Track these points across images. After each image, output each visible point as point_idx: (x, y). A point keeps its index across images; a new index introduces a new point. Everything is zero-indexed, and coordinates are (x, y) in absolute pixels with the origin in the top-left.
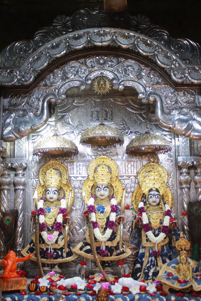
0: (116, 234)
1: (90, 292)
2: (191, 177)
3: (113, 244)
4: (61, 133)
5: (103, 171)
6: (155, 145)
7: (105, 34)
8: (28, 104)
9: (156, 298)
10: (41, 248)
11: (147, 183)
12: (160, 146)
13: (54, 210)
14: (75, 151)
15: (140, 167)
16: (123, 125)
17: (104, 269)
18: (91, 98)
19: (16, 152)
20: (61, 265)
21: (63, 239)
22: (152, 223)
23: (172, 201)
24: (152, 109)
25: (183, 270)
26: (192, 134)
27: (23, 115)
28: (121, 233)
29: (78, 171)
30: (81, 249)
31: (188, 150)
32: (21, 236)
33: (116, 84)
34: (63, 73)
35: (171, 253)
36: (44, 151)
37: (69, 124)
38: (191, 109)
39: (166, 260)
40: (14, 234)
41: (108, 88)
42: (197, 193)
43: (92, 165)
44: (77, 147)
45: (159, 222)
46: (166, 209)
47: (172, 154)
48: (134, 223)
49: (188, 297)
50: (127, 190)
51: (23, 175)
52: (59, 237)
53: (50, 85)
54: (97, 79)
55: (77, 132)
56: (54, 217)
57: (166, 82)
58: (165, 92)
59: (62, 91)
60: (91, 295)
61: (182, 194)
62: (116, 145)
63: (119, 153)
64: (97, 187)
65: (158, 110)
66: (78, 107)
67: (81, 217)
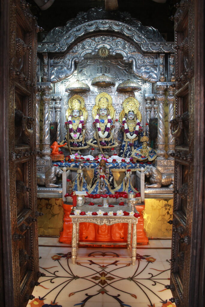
0: (110, 134)
1: (96, 162)
2: (152, 105)
3: (109, 140)
4: (80, 80)
5: (103, 100)
6: (132, 86)
7: (106, 23)
8: (64, 63)
9: (129, 164)
10: (70, 142)
11: (127, 107)
12: (135, 87)
13: (77, 122)
14: (89, 89)
16: (115, 75)
17: (104, 152)
18: (98, 60)
19: (55, 90)
20: (81, 151)
21: (82, 137)
22: (130, 129)
23: (141, 118)
25: (144, 152)
26: (152, 80)
27: (61, 69)
29: (90, 101)
30: (92, 142)
31: (151, 90)
32: (59, 136)
33: (111, 52)
34: (82, 45)
35: (139, 146)
36: (71, 89)
37: (85, 74)
38: (151, 66)
40: (56, 135)
41: (107, 54)
42: (155, 114)
43: (98, 98)
44: (89, 87)
45: (133, 128)
46: (137, 122)
47: (142, 92)
48: (120, 129)
49: (146, 164)
50: (117, 111)
51: (60, 103)
52: (80, 136)
53: (75, 52)
54: (101, 49)
55: (90, 79)
56: (77, 125)
57: (138, 51)
58: (138, 57)
59: (82, 55)
60: (97, 163)
61: (146, 115)
62: (111, 87)
63: (113, 92)
64: (101, 109)
65: (134, 66)
66: (90, 65)
67: (91, 126)
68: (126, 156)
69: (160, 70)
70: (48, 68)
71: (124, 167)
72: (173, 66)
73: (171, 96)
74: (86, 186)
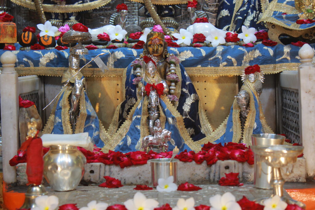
1: (133, 44)
20: (81, 18)
71: (233, 60)
74: (98, 129)
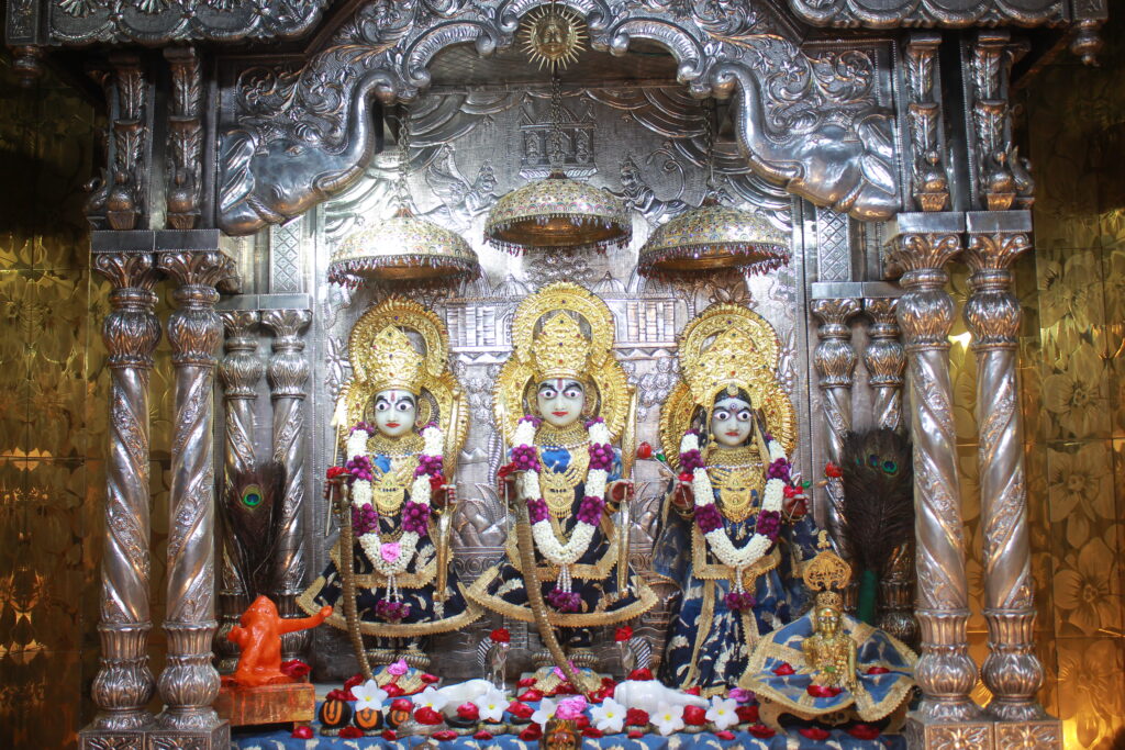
0: (606, 539)
1: (522, 728)
2: (855, 350)
3: (598, 572)
4: (423, 210)
5: (561, 332)
6: (735, 243)
8: (303, 106)
9: (737, 745)
10: (361, 589)
11: (709, 370)
12: (751, 247)
13: (402, 464)
14: (469, 265)
15: (685, 319)
16: (630, 177)
17: (566, 654)
18: (522, 88)
19: (273, 272)
20: (428, 642)
21: (431, 558)
22: (726, 502)
23: (791, 429)
24: (726, 122)
25: (826, 655)
26: (861, 200)
27: (287, 143)
28: (622, 537)
29: (481, 334)
30: (492, 589)
31: (845, 262)
32: (295, 549)
33: (601, 32)
35: (789, 600)
36: (362, 267)
37: (449, 176)
38: (856, 117)
39: (771, 622)
40: (273, 542)
41: (575, 48)
42: (873, 403)
43: (525, 313)
44: (474, 254)
45: (747, 499)
46: (772, 455)
47: (791, 274)
48: (666, 504)
49: (841, 740)
50: (643, 395)
52: (419, 551)
53: (375, 40)
54: (537, 17)
55: (477, 204)
56: (403, 485)
57: (772, 25)
58: (769, 58)
59: (416, 57)
60: (525, 737)
61: (825, 407)
62: (605, 246)
63: (615, 275)
64: (545, 385)
65: (745, 120)
66: (478, 119)
67: (492, 485)
68: (707, 676)
69: (913, 141)
70: (204, 143)
72: (993, 108)
73: (993, 299)
